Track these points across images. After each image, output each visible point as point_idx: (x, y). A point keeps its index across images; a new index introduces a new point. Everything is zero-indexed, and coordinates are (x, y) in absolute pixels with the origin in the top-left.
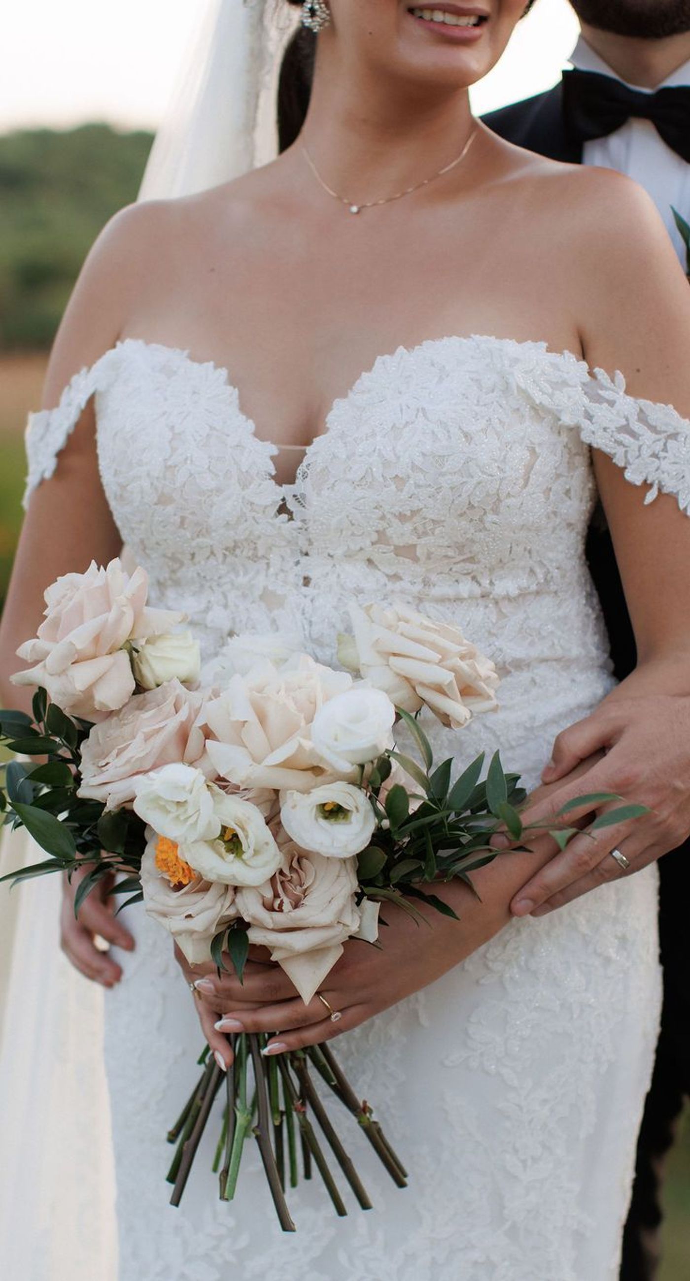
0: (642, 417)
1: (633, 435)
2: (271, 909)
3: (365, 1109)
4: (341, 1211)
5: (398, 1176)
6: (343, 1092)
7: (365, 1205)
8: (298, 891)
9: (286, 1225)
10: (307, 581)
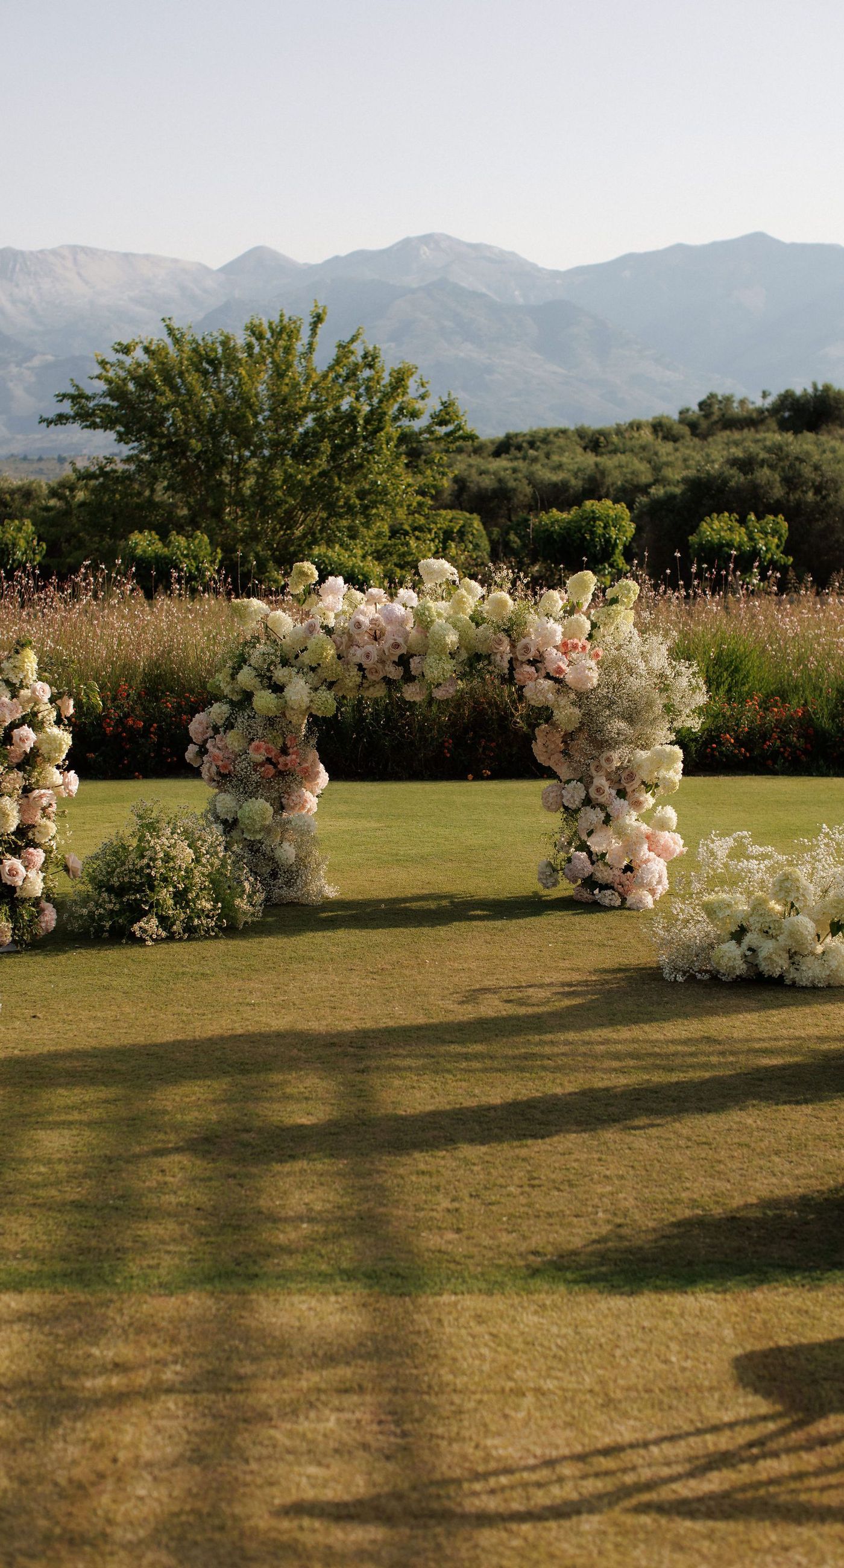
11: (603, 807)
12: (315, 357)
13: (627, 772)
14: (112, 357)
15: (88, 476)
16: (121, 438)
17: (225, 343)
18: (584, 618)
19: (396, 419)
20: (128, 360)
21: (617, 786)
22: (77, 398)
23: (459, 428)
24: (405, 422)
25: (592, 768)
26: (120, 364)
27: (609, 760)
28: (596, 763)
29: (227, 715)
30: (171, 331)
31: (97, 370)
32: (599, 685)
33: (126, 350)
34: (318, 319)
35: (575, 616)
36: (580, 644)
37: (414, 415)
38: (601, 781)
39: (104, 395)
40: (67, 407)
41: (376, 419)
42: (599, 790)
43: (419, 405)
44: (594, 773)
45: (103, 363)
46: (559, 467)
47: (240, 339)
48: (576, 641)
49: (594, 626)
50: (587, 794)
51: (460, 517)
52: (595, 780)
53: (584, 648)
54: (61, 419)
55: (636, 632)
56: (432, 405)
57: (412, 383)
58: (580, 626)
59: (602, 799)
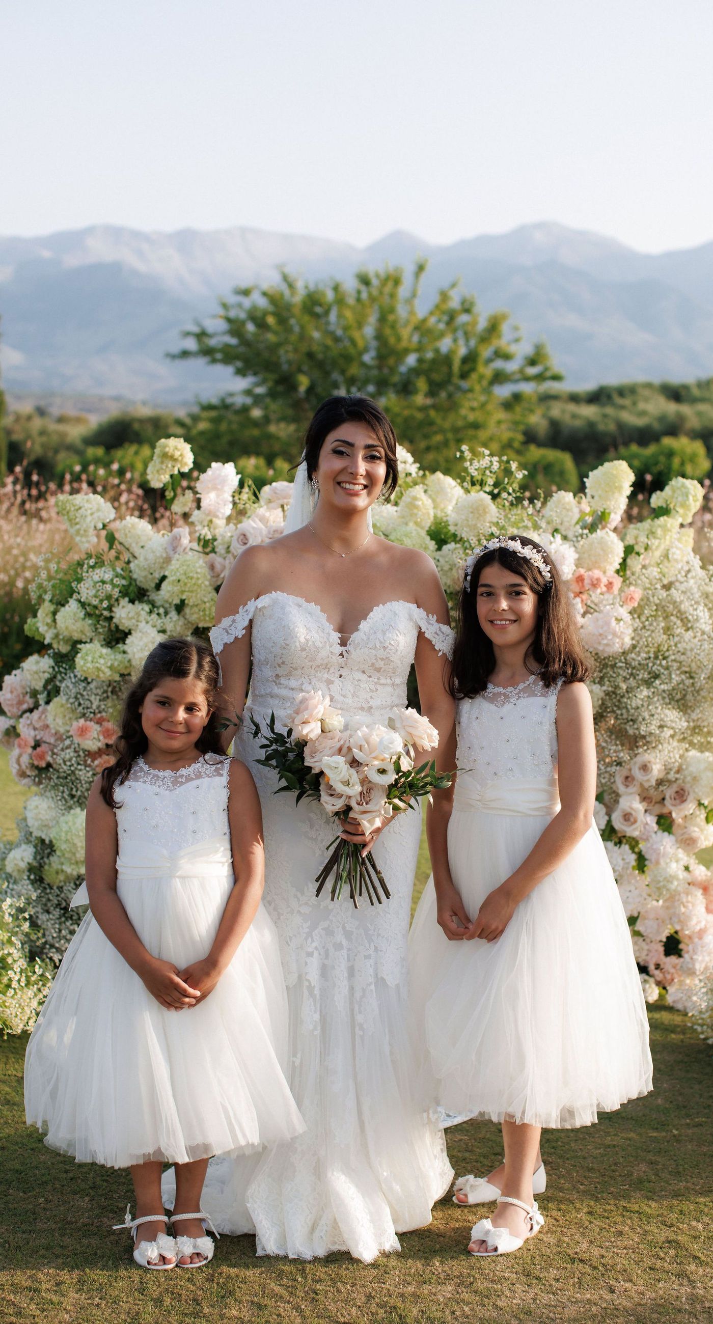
0: (440, 630)
1: (438, 635)
2: (359, 804)
3: (380, 873)
4: (372, 904)
5: (387, 894)
6: (374, 866)
7: (380, 902)
8: (368, 799)
9: (356, 907)
10: (341, 676)
11: (633, 843)
12: (417, 302)
13: (675, 788)
14: (232, 299)
15: (210, 407)
16: (241, 372)
17: (336, 288)
18: (613, 537)
19: (489, 361)
20: (247, 302)
21: (658, 809)
22: (201, 335)
23: (546, 369)
24: (499, 364)
25: (619, 781)
26: (240, 305)
27: (645, 768)
28: (625, 773)
29: (47, 676)
30: (285, 278)
31: (221, 312)
32: (634, 647)
33: (246, 293)
34: (421, 268)
35: (599, 533)
36: (604, 581)
37: (507, 357)
38: (632, 803)
39: (224, 333)
40: (191, 344)
41: (470, 360)
42: (627, 817)
43: (513, 349)
44: (621, 789)
45: (225, 306)
46: (643, 413)
47: (350, 285)
48: (597, 573)
49: (629, 550)
50: (609, 822)
51: (552, 455)
52: (622, 800)
53: (610, 585)
54: (185, 354)
55: (696, 562)
56: (523, 350)
57: (505, 328)
58: (605, 549)
59: (633, 832)
